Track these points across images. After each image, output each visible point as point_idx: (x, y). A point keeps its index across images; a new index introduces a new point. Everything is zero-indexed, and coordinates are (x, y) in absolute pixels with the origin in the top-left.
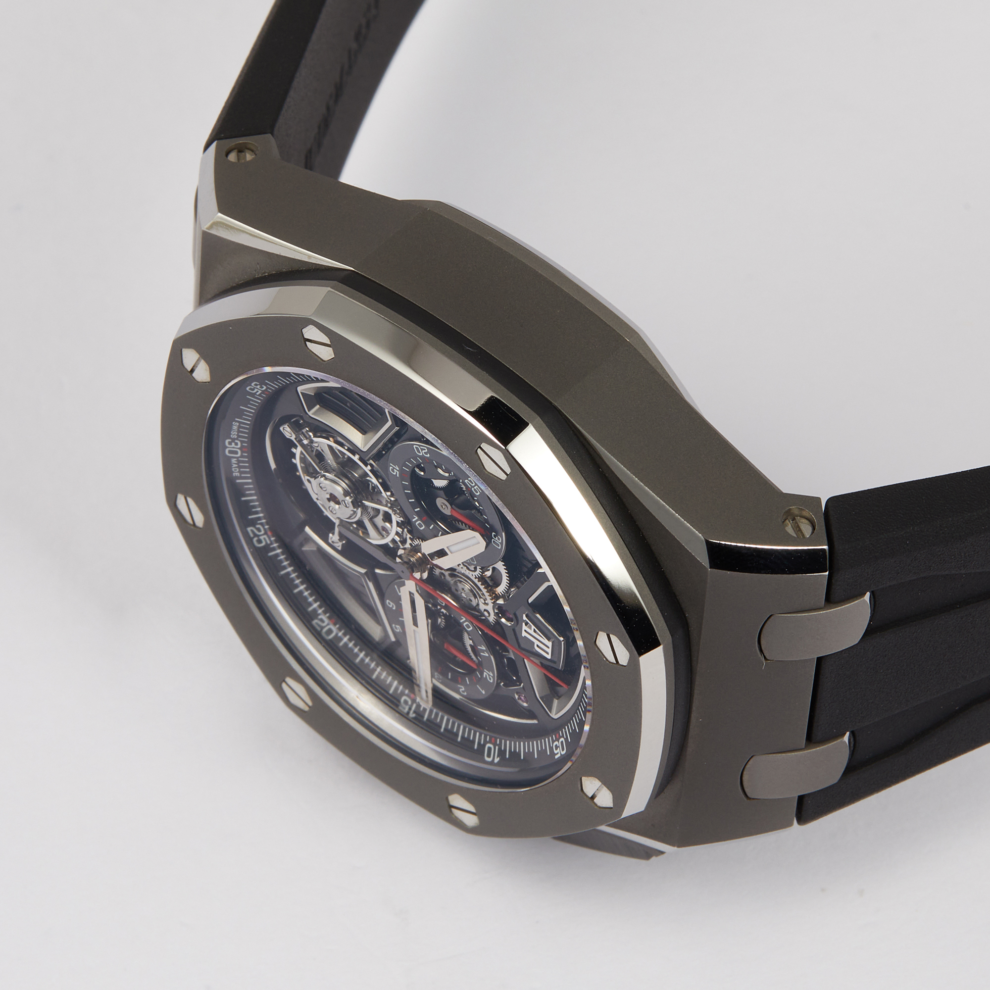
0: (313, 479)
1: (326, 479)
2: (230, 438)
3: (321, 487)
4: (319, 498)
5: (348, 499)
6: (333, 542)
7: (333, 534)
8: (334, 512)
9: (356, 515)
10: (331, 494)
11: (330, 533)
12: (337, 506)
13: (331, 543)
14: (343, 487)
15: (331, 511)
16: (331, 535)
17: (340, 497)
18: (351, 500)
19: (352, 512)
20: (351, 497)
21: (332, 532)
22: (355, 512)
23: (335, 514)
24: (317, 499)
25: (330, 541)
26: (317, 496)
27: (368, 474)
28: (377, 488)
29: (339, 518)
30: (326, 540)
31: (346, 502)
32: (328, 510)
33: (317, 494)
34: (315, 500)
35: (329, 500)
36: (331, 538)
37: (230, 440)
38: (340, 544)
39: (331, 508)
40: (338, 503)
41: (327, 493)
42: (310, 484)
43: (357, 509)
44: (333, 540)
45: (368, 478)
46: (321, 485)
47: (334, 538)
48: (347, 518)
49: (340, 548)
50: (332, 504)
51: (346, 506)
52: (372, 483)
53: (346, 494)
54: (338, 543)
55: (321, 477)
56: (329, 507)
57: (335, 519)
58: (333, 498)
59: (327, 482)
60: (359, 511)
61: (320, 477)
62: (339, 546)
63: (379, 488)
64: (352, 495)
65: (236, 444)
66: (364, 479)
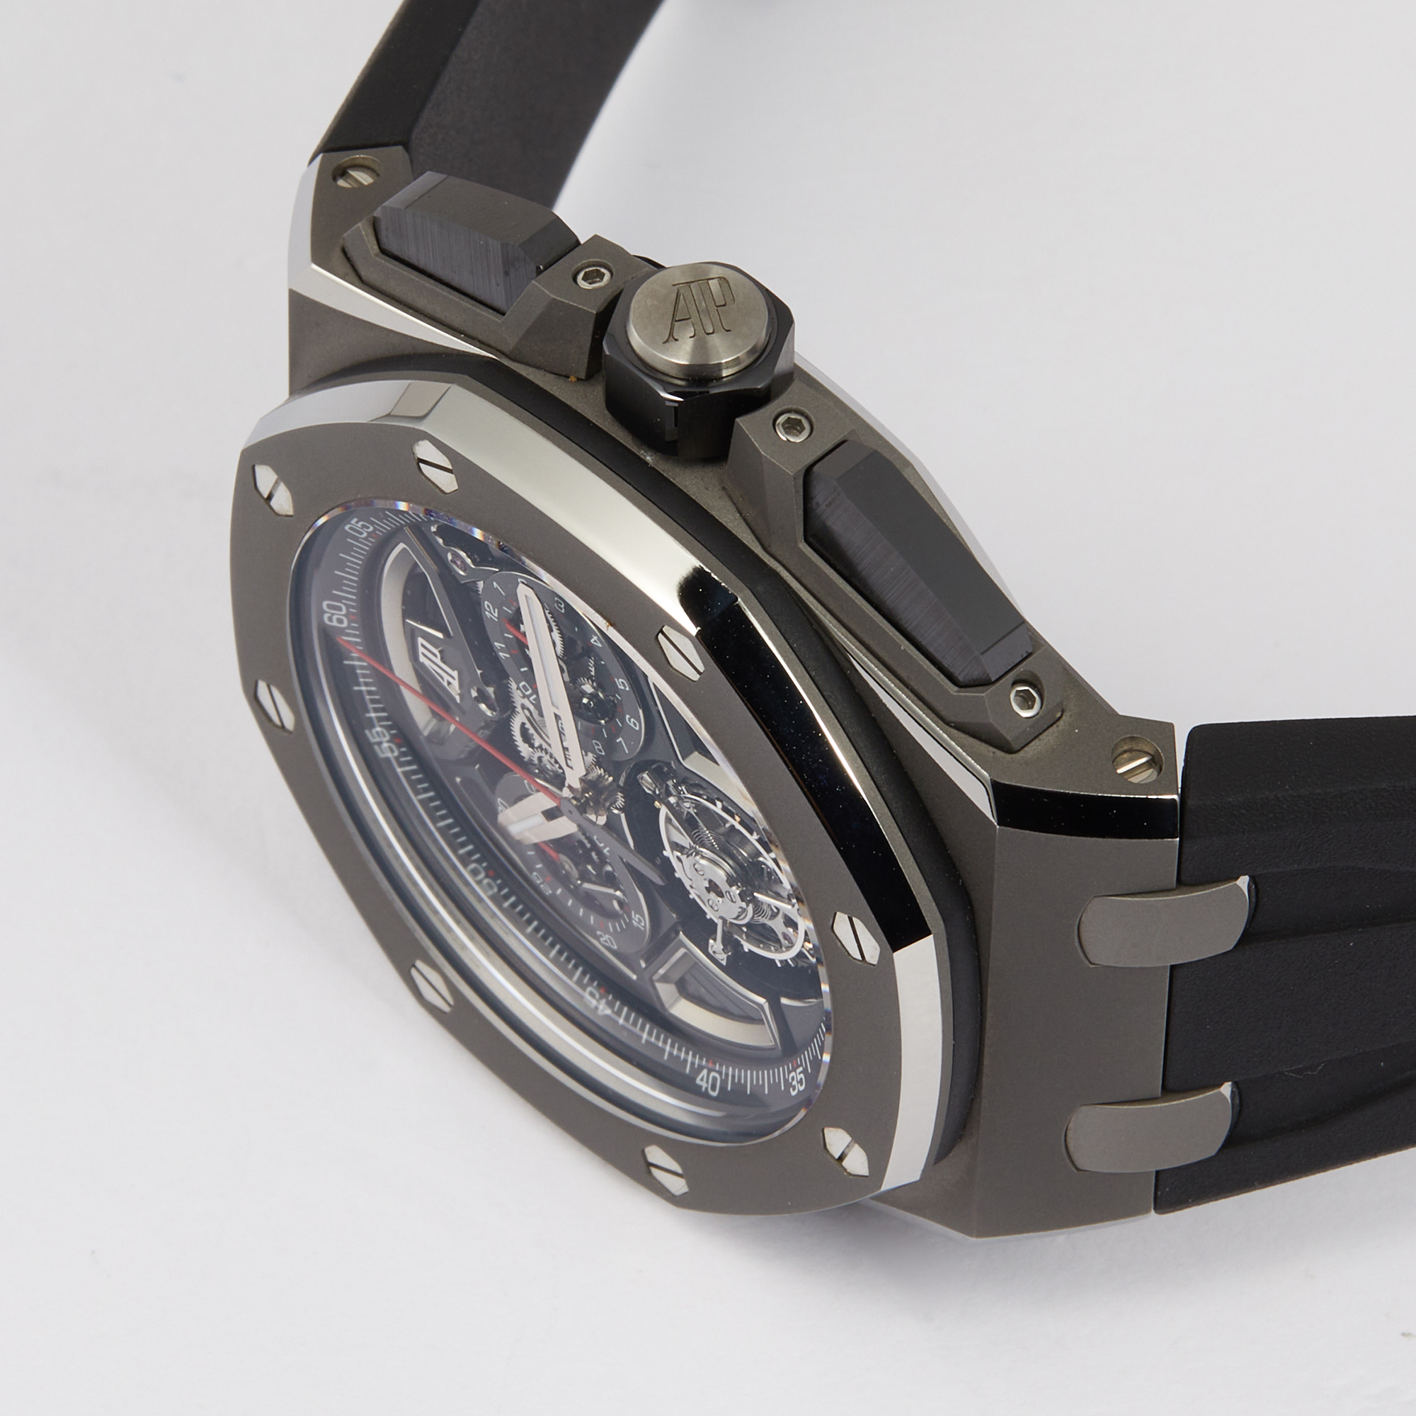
0: (685, 856)
1: (703, 857)
3: (696, 870)
4: (694, 886)
5: (735, 891)
6: (714, 952)
7: (715, 940)
8: (716, 909)
9: (746, 915)
10: (710, 881)
11: (710, 938)
12: (720, 899)
13: (712, 954)
14: (727, 871)
15: (711, 907)
16: (711, 941)
17: (724, 887)
18: (738, 892)
19: (740, 910)
20: (739, 887)
21: (713, 937)
22: (744, 910)
23: (717, 911)
24: (691, 887)
25: (710, 951)
26: (690, 883)
27: (761, 853)
28: (774, 874)
29: (721, 918)
30: (704, 949)
31: (732, 894)
32: (708, 905)
33: (691, 879)
34: (688, 888)
35: (708, 890)
36: (712, 946)
38: (725, 956)
39: (711, 902)
40: (720, 894)
41: (705, 879)
42: (681, 864)
43: (748, 905)
44: (714, 950)
45: (761, 859)
46: (696, 867)
47: (715, 946)
48: (734, 919)
49: (724, 963)
50: (712, 895)
51: (732, 901)
52: (768, 867)
53: (731, 881)
54: (721, 954)
55: (695, 856)
56: (708, 901)
57: (718, 919)
58: (713, 887)
59: (703, 862)
60: (750, 909)
61: (694, 854)
62: (722, 960)
63: (777, 875)
64: (739, 884)
66: (755, 860)
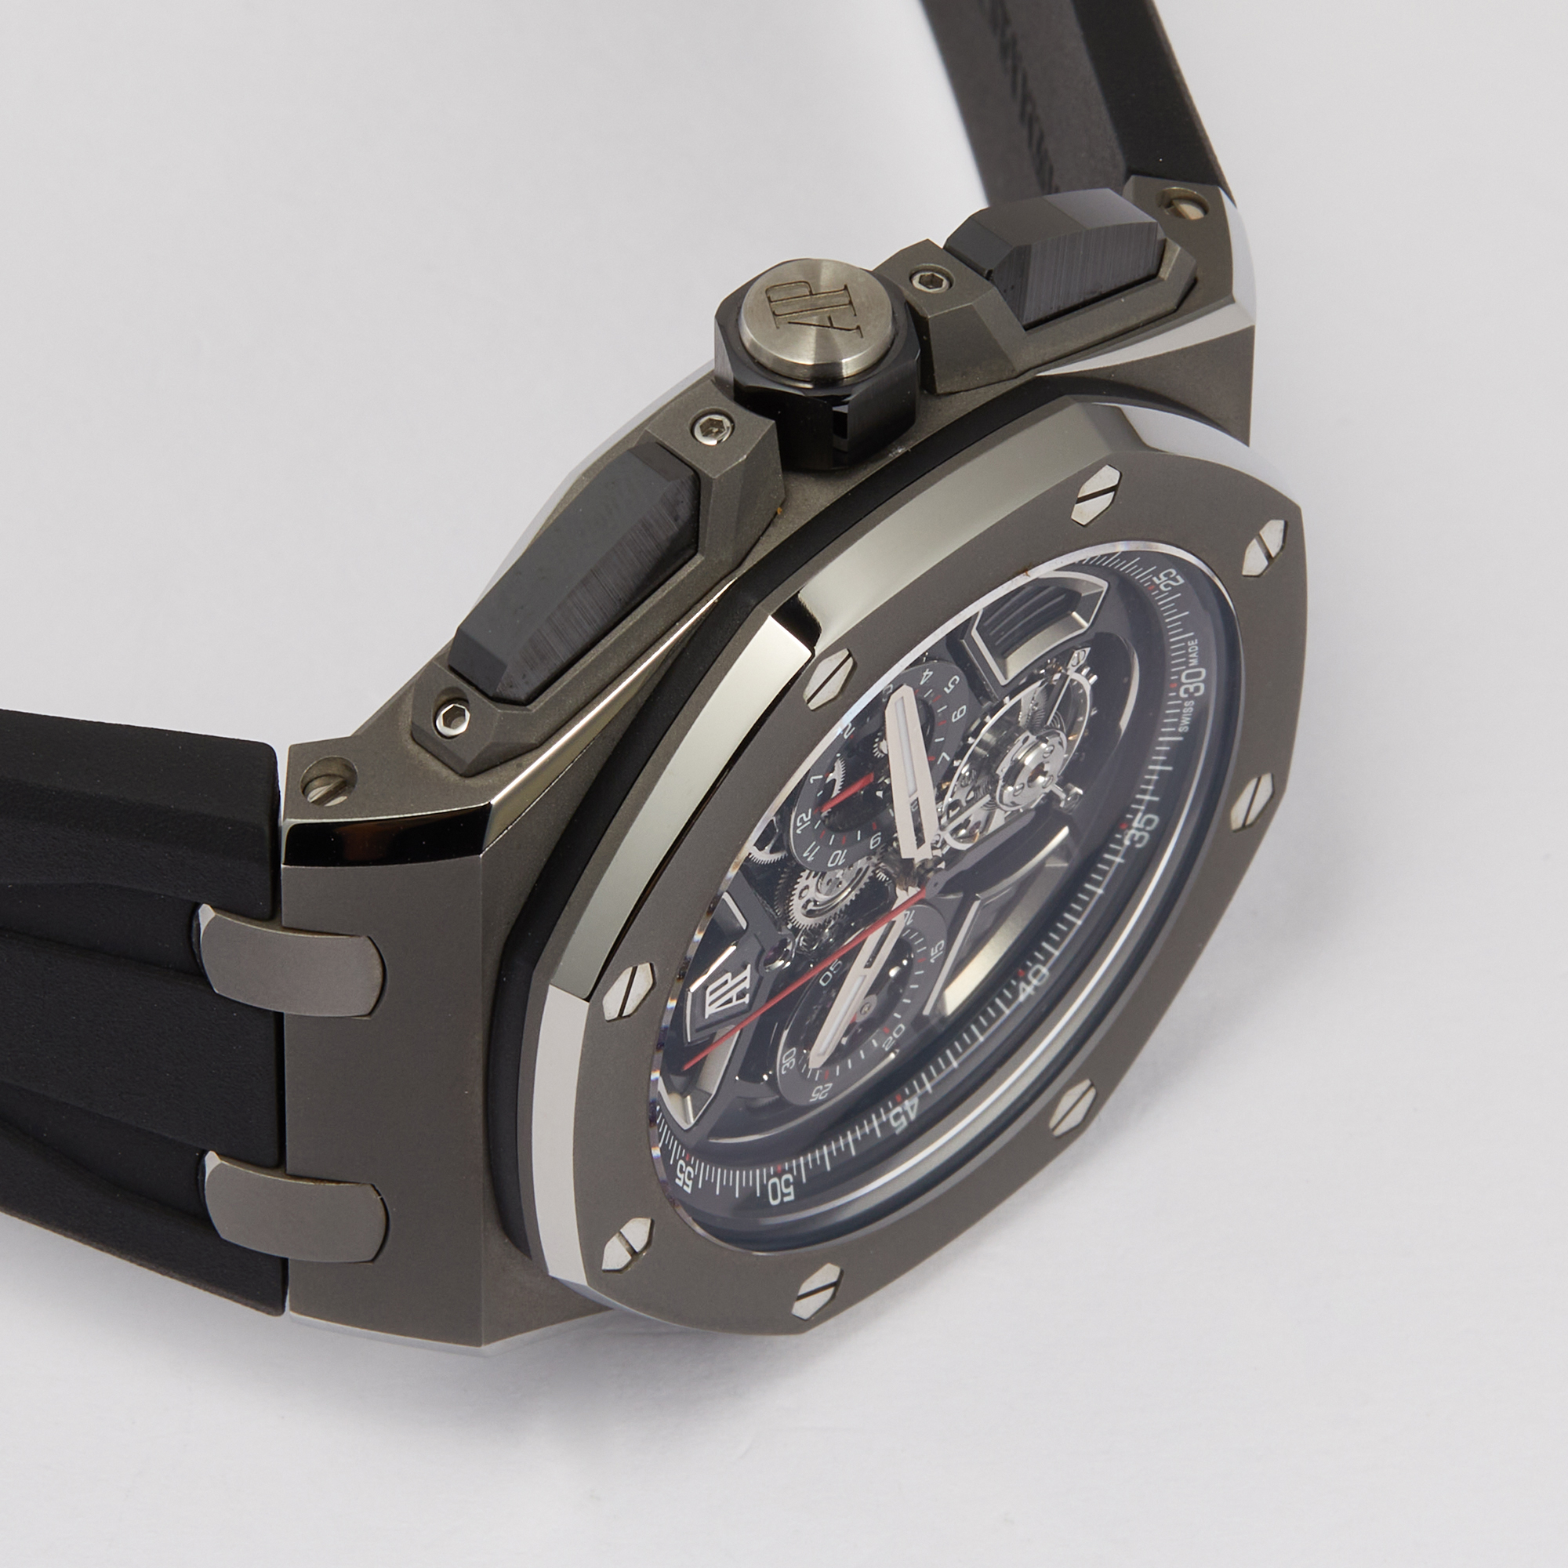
2: (1195, 699)
37: (1197, 695)
65: (1186, 691)
